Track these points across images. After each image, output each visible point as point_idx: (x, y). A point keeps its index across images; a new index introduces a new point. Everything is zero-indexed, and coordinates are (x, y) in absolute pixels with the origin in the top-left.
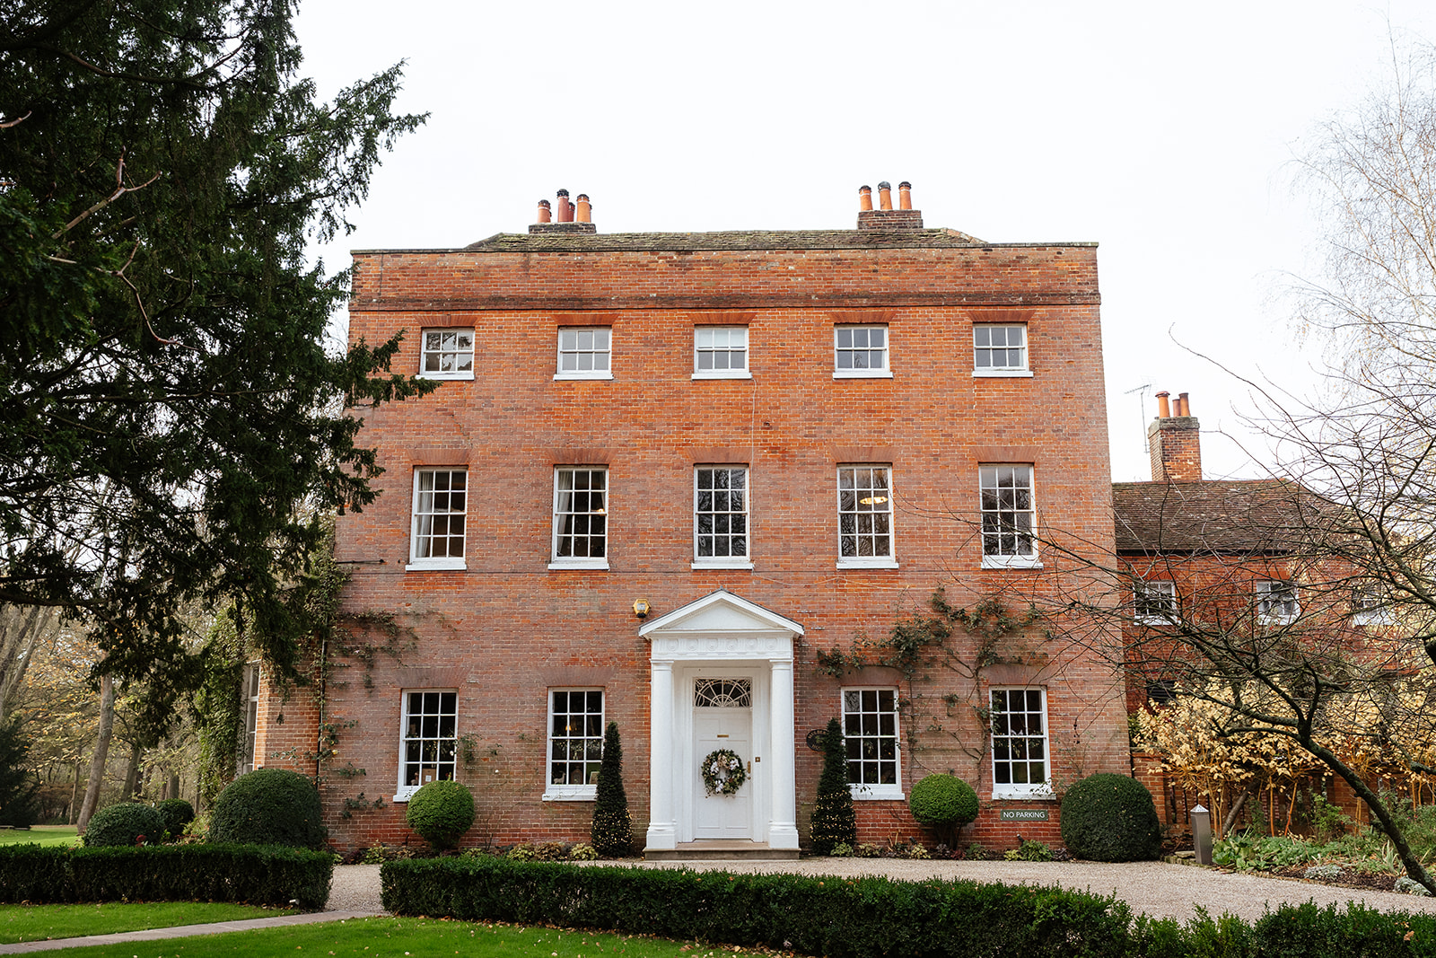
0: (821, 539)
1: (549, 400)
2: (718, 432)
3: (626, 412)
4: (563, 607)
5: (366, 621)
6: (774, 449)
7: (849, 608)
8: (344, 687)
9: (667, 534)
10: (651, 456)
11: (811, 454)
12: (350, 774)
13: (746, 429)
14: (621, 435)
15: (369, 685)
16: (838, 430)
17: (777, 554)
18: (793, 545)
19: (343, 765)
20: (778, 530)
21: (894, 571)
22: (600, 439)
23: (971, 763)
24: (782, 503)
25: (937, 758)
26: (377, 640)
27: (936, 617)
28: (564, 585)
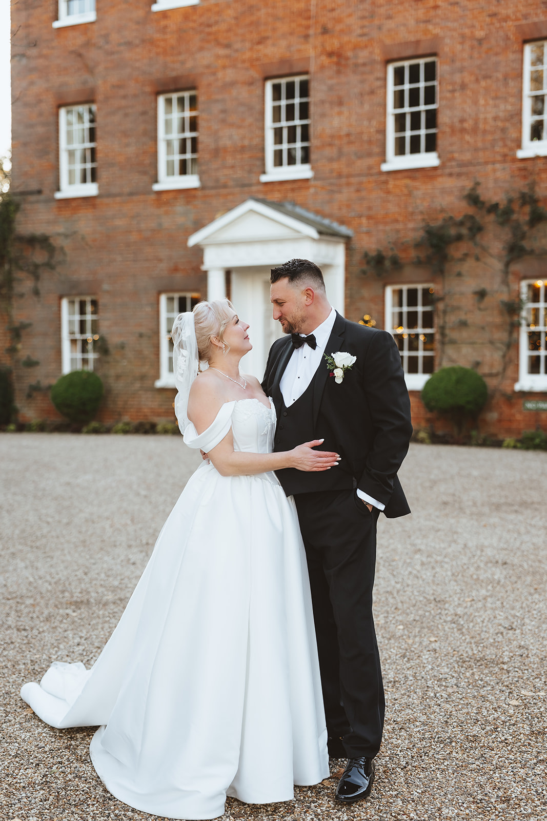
0: (370, 142)
1: (151, 31)
2: (283, 43)
3: (209, 34)
4: (167, 222)
5: (33, 241)
6: (330, 54)
7: (393, 208)
8: (22, 296)
9: (243, 149)
10: (230, 75)
11: (363, 55)
12: (31, 364)
13: (307, 37)
14: (205, 58)
15: (36, 293)
16: (390, 24)
17: (331, 160)
18: (346, 149)
19: (24, 358)
20: (332, 137)
21: (435, 168)
22: (189, 64)
23: (498, 356)
24: (336, 109)
25: (466, 350)
26: (39, 257)
27: (471, 211)
28: (167, 203)
